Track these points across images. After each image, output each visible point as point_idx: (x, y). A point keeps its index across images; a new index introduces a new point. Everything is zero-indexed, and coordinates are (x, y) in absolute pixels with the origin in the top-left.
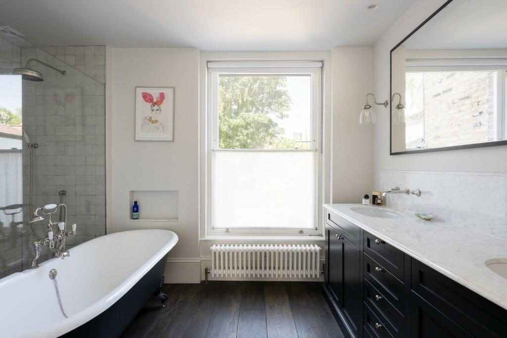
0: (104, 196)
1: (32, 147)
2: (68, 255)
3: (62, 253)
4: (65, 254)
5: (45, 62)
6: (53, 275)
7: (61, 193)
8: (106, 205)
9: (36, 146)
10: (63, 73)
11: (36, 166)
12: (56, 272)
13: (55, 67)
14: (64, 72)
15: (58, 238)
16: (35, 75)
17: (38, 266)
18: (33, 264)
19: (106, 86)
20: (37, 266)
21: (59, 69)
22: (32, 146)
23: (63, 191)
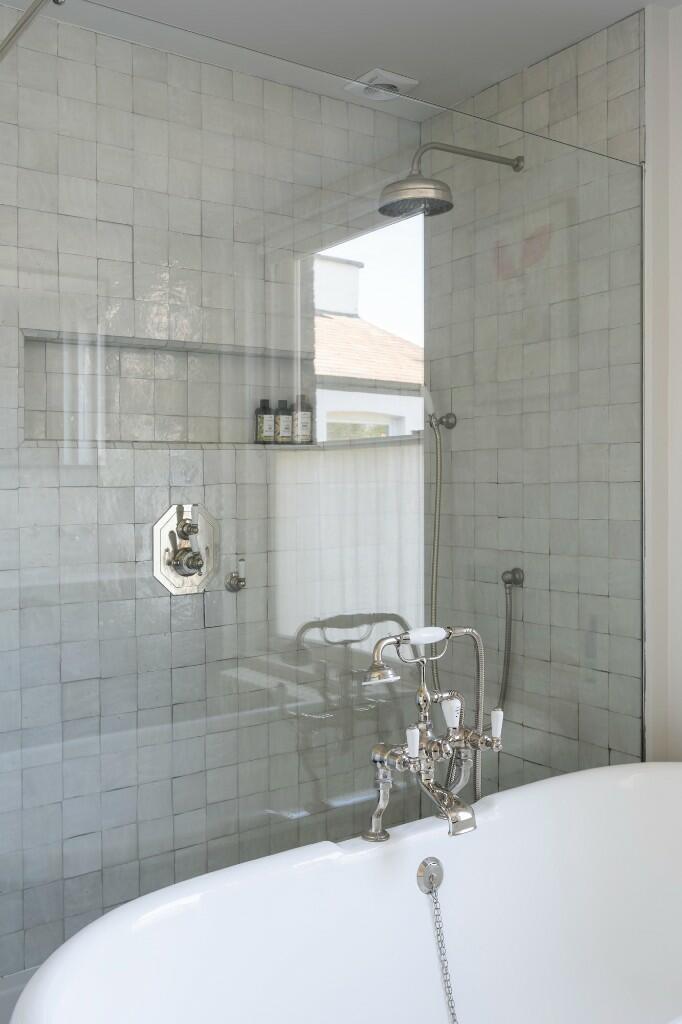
0: (639, 602)
1: (441, 426)
2: (471, 823)
3: (453, 810)
4: (464, 815)
5: (471, 147)
6: (431, 878)
7: (509, 576)
8: (642, 639)
9: (451, 420)
10: (516, 164)
11: (451, 483)
12: (440, 871)
13: (495, 152)
14: (520, 159)
15: (441, 752)
16: (430, 193)
17: (387, 836)
18: (376, 824)
19: (647, 167)
20: (384, 836)
21: (504, 154)
22: (440, 422)
23: (515, 571)
